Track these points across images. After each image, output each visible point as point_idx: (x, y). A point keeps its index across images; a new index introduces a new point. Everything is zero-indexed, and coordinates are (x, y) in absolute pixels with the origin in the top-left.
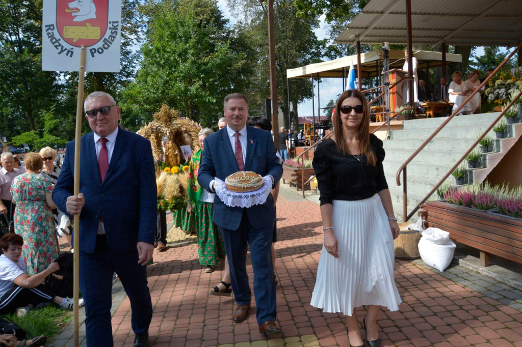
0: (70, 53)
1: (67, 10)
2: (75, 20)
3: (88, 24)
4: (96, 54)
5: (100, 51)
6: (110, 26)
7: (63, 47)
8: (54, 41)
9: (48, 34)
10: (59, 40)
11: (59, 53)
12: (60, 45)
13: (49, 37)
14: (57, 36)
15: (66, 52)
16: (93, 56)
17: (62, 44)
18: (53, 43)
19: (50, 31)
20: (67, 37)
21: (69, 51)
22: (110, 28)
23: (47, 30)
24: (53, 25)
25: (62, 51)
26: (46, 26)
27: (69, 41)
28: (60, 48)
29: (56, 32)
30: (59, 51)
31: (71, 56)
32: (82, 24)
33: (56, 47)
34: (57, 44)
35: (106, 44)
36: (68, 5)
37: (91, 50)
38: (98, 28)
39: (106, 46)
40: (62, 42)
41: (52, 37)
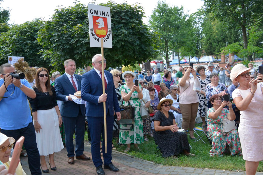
0: (98, 40)
1: (96, 23)
2: (99, 27)
3: (102, 29)
4: (105, 41)
5: (106, 40)
6: (108, 30)
7: (96, 38)
8: (93, 35)
9: (91, 32)
10: (95, 35)
11: (95, 40)
12: (95, 37)
13: (92, 34)
14: (94, 33)
15: (97, 39)
16: (105, 42)
17: (96, 37)
18: (93, 36)
19: (92, 31)
20: (97, 34)
21: (98, 39)
22: (109, 31)
23: (91, 31)
24: (92, 29)
25: (96, 39)
26: (91, 29)
27: (97, 35)
28: (95, 38)
29: (93, 31)
30: (95, 39)
31: (98, 41)
32: (101, 29)
33: (94, 37)
34: (94, 36)
35: (108, 37)
36: (96, 21)
37: (104, 39)
38: (105, 31)
39: (108, 38)
40: (95, 36)
41: (92, 33)
